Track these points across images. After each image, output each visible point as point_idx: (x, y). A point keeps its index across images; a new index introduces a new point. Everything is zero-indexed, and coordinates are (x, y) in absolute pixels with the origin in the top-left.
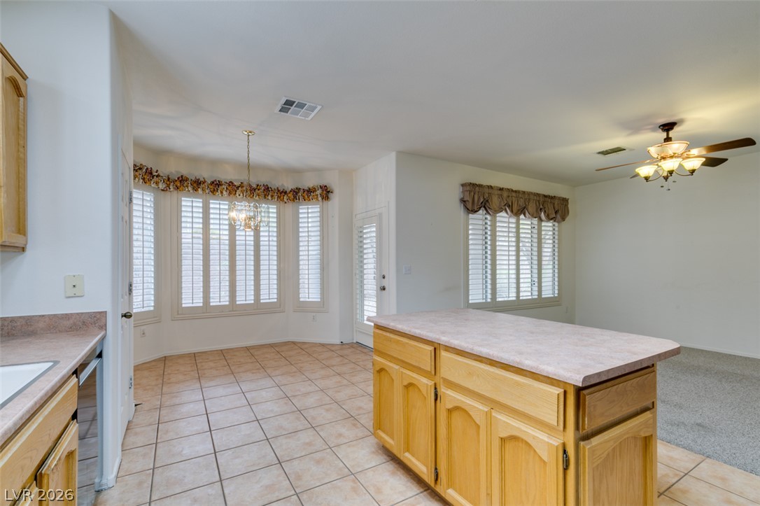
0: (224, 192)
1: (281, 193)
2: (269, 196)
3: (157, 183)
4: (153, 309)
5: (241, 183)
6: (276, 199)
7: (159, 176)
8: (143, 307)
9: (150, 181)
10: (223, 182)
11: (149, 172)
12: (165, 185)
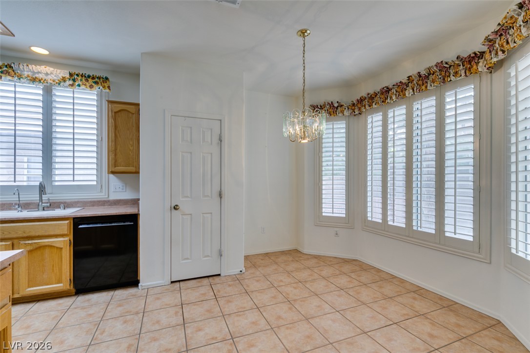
0: (394, 97)
2: (451, 75)
3: (342, 112)
4: (344, 216)
5: (409, 77)
6: (463, 74)
7: (342, 106)
8: (333, 213)
9: (335, 113)
10: (391, 87)
11: (331, 105)
12: (350, 111)
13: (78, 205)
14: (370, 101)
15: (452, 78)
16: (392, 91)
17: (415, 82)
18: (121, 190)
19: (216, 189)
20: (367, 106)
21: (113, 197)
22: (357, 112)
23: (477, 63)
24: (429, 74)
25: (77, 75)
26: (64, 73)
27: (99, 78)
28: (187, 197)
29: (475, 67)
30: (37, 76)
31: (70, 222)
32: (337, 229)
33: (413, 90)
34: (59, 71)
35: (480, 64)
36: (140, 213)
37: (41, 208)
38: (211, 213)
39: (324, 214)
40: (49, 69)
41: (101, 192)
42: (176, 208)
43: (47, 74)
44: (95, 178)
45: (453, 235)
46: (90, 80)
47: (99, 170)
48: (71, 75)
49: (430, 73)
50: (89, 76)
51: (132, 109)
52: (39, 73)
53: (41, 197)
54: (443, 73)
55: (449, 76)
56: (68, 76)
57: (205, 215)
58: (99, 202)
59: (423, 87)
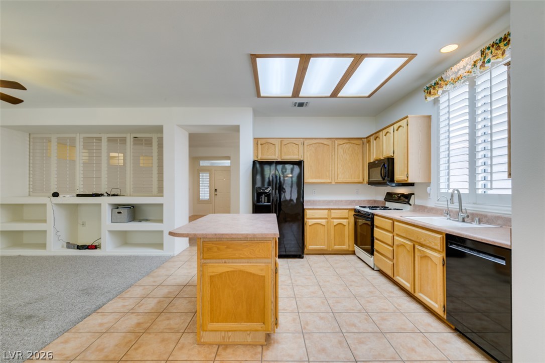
25: (489, 48)
26: (477, 56)
30: (458, 74)
31: (443, 237)
34: (472, 57)
43: (464, 67)
46: (501, 44)
48: (483, 53)
50: (501, 40)
52: (459, 70)
56: (479, 57)
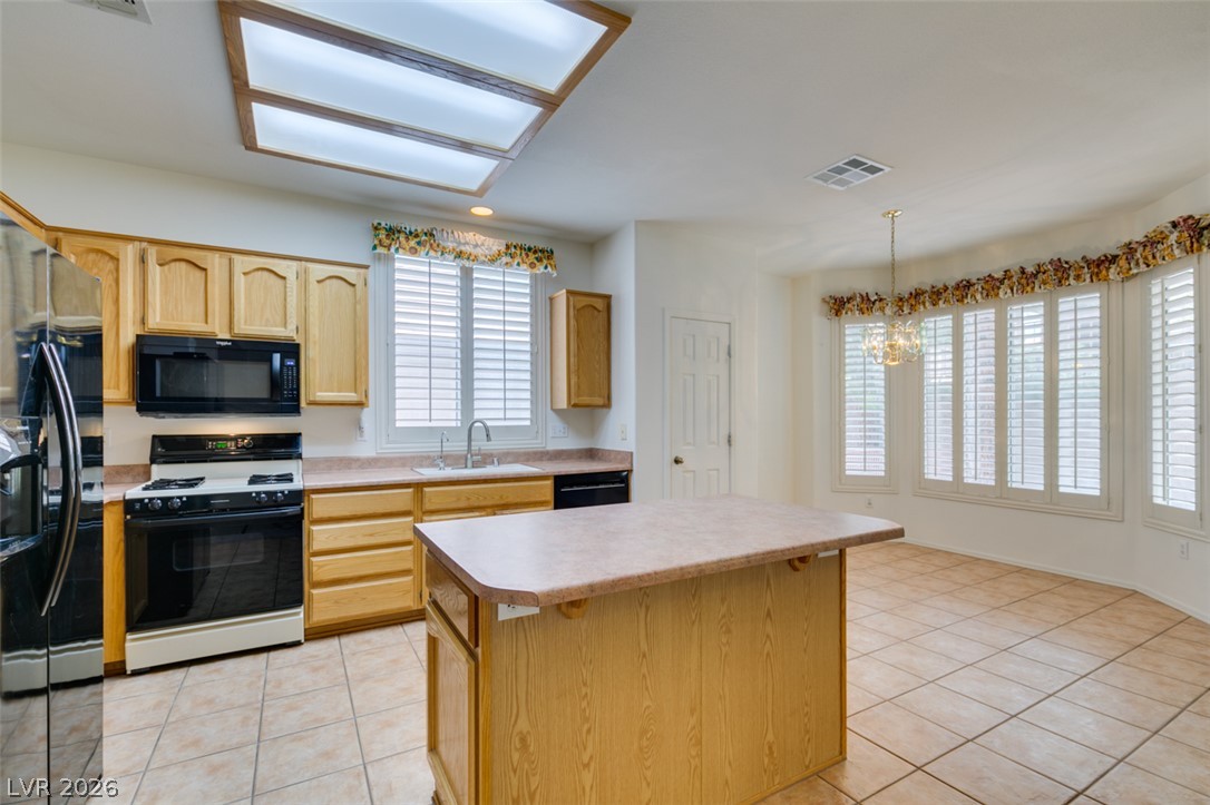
0: (978, 297)
1: (1098, 266)
2: (1071, 279)
3: (882, 309)
4: (883, 474)
5: (1005, 272)
6: (1088, 280)
7: (881, 300)
8: (865, 470)
9: (870, 309)
10: (974, 281)
11: (865, 298)
12: (896, 309)
13: (509, 459)
14: (934, 297)
15: (1072, 281)
16: (976, 287)
17: (1014, 279)
18: (562, 435)
19: (724, 433)
20: (927, 304)
21: (552, 446)
22: (906, 310)
23: (1108, 269)
24: (1038, 272)
25: (516, 247)
26: (498, 244)
27: (542, 251)
28: (689, 444)
29: (1104, 272)
30: (463, 248)
32: (869, 496)
33: (1012, 290)
34: (492, 240)
35: (1112, 270)
36: (635, 468)
37: (469, 464)
38: (718, 470)
39: (848, 473)
40: (480, 238)
41: (536, 438)
42: (677, 461)
43: (476, 246)
44: (527, 414)
45: (1072, 490)
46: (530, 254)
47: (534, 401)
48: (508, 247)
49: (1039, 270)
50: (530, 249)
51: (599, 304)
52: (466, 243)
53: (469, 445)
54: (1060, 274)
55: (1067, 279)
56: (503, 249)
57: (711, 472)
58: (535, 453)
59: (1029, 289)
